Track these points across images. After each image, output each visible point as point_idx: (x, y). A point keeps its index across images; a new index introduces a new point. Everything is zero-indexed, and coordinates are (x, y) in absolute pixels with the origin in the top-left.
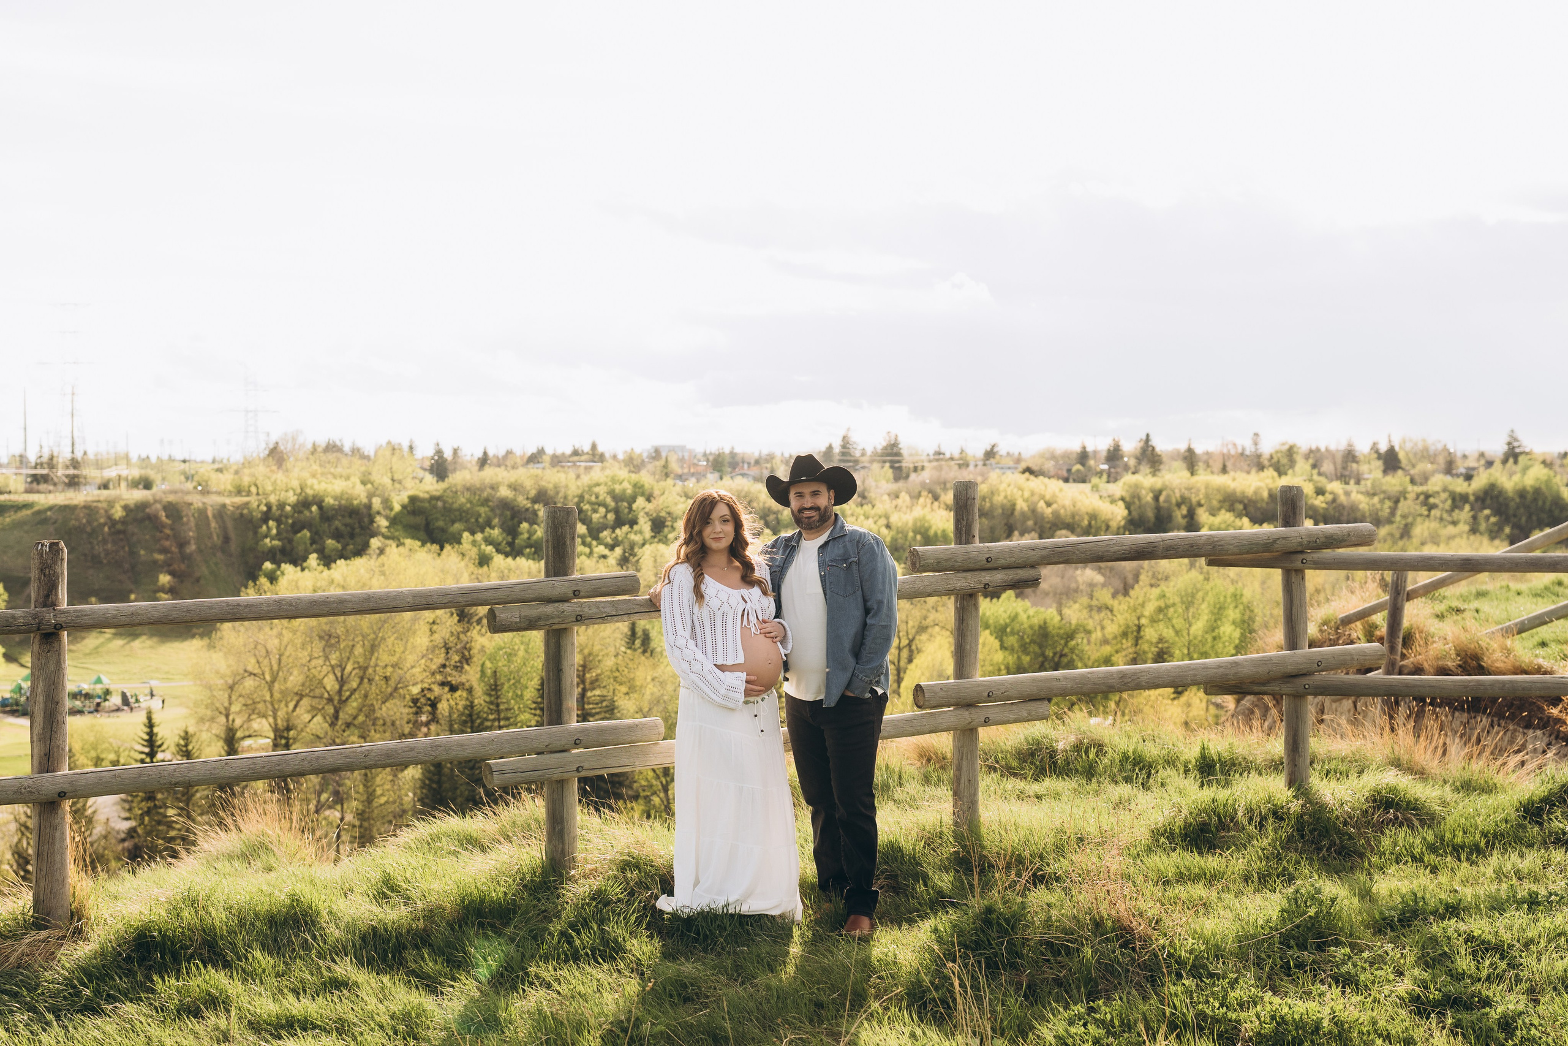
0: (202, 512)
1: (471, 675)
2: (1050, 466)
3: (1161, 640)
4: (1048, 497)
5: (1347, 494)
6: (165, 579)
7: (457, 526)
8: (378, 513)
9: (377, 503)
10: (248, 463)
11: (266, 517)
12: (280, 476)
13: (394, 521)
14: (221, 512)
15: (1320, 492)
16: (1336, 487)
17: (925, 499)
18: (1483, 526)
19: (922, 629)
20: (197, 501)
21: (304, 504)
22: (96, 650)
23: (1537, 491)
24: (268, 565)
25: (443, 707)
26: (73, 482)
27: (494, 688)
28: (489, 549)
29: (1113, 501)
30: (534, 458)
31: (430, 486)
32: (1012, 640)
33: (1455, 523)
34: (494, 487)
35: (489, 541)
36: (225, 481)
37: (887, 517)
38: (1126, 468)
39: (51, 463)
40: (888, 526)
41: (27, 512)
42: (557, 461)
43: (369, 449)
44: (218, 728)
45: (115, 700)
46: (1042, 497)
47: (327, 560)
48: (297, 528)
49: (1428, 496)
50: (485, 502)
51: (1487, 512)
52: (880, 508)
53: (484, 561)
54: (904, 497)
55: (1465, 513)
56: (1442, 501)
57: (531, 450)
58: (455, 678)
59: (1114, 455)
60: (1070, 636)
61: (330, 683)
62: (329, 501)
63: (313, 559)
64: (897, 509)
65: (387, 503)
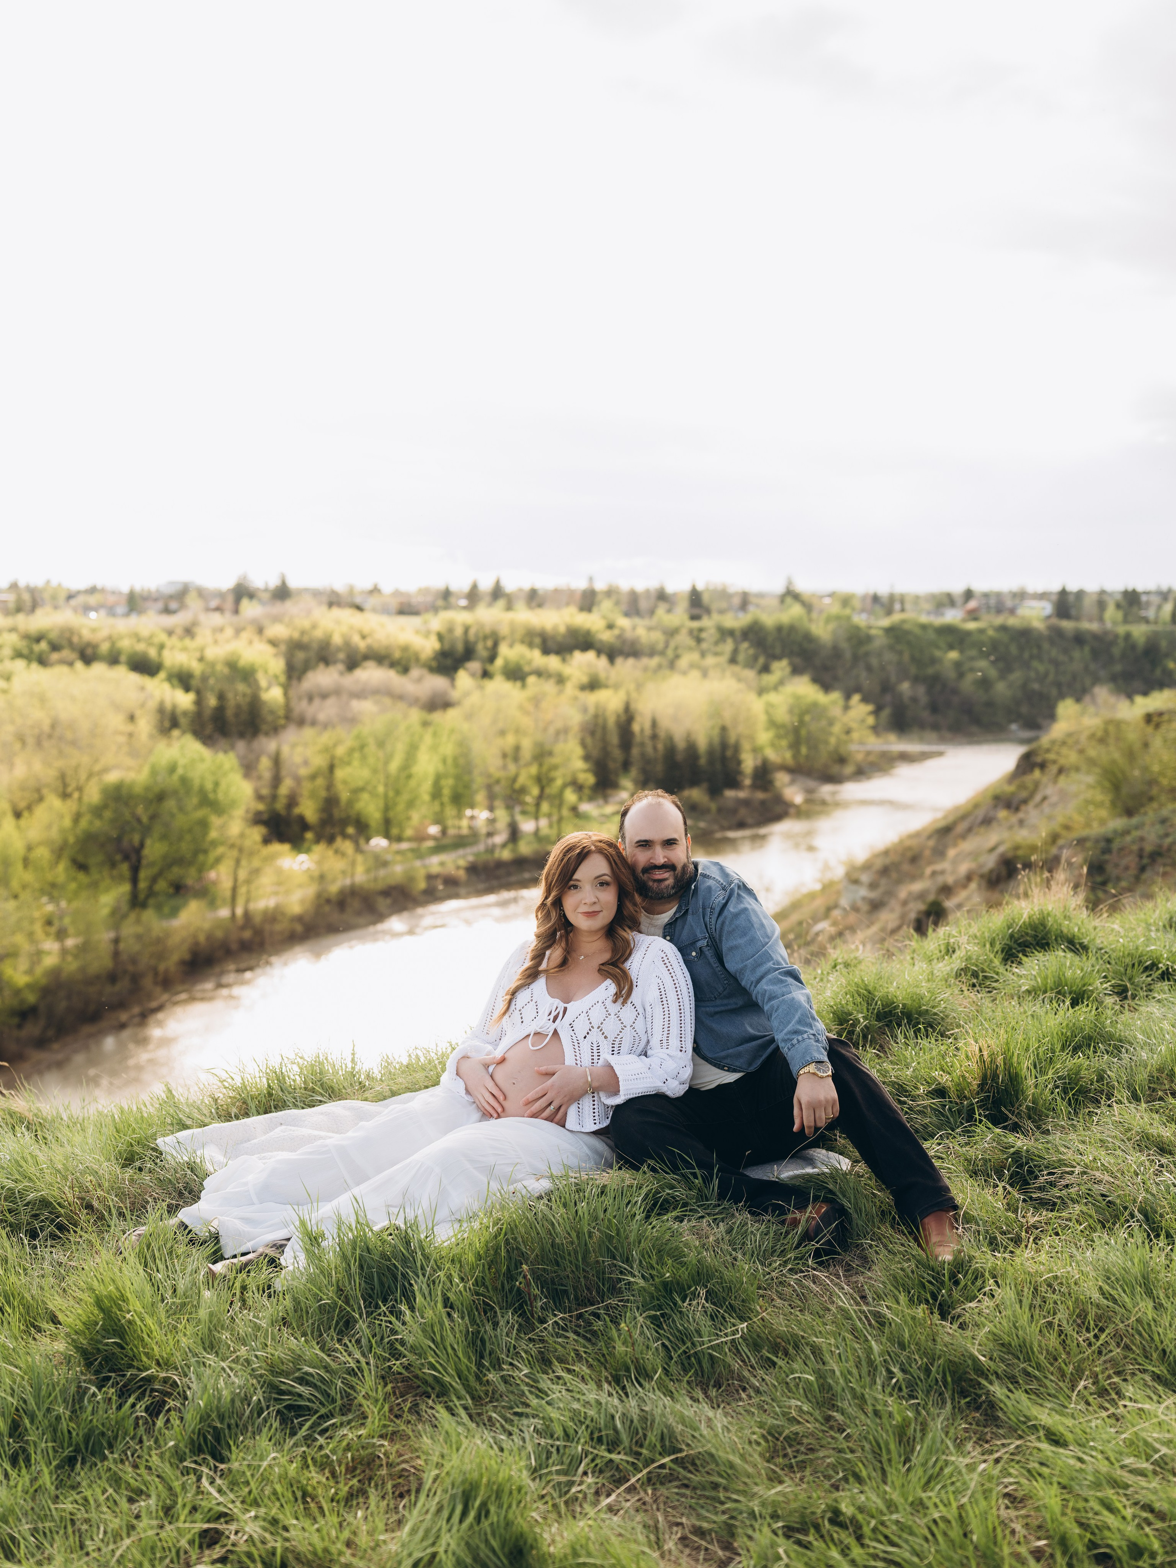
4: (366, 630)
5: (634, 628)
15: (610, 626)
16: (623, 622)
17: (247, 635)
18: (741, 657)
23: (792, 629)
29: (427, 634)
33: (716, 654)
37: (202, 650)
40: (201, 659)
46: (360, 631)
49: (701, 630)
51: (745, 645)
52: (199, 641)
54: (229, 632)
55: (728, 646)
56: (710, 635)
64: (216, 642)
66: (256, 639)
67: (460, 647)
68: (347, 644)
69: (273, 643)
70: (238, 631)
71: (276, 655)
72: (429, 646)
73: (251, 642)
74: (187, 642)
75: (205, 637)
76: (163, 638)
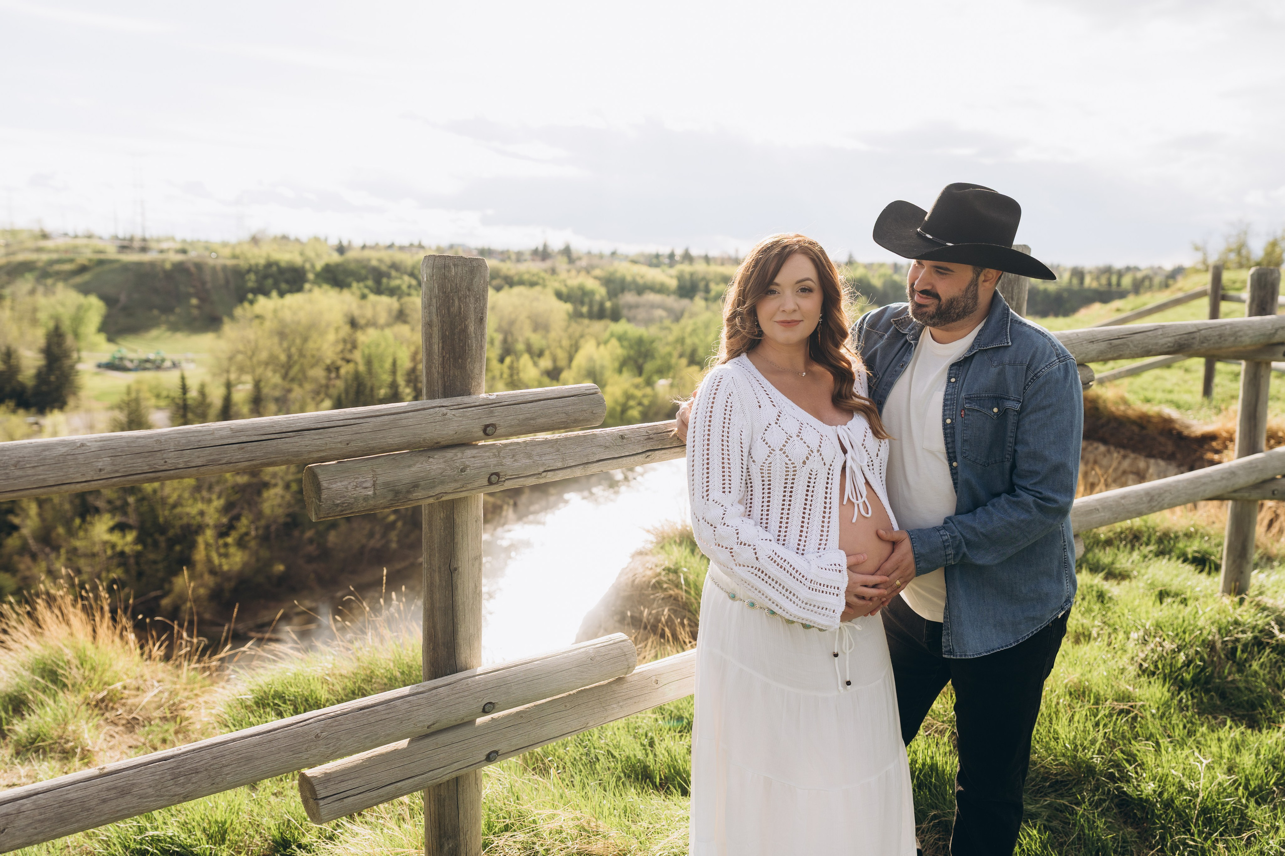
0: (214, 269)
1: (357, 356)
2: (642, 260)
3: (694, 344)
4: (642, 274)
6: (194, 301)
7: (350, 279)
8: (309, 271)
9: (308, 266)
10: (240, 244)
11: (249, 271)
12: (256, 251)
13: (318, 275)
14: (225, 268)
17: (583, 273)
19: (582, 336)
20: (211, 262)
21: (269, 265)
22: (157, 338)
24: (250, 296)
25: (343, 371)
26: (144, 250)
27: (369, 362)
28: (366, 291)
29: (671, 277)
30: (391, 246)
31: (335, 258)
32: (626, 343)
34: (369, 260)
35: (367, 287)
36: (227, 252)
37: (565, 281)
38: (677, 262)
39: (132, 239)
40: (566, 286)
42: (402, 248)
43: (304, 239)
44: (223, 380)
45: (168, 364)
46: (639, 275)
47: (282, 294)
48: (266, 277)
50: (364, 267)
52: (561, 277)
53: (364, 297)
54: (573, 273)
57: (388, 243)
58: (348, 356)
59: (672, 256)
60: (652, 342)
61: (283, 358)
62: (283, 264)
63: (274, 294)
65: (313, 266)
66: (588, 277)
67: (688, 284)
68: (634, 282)
69: (596, 278)
70: (579, 272)
71: (601, 285)
72: (673, 283)
73: (587, 279)
74: (555, 276)
75: (563, 275)
76: (543, 274)
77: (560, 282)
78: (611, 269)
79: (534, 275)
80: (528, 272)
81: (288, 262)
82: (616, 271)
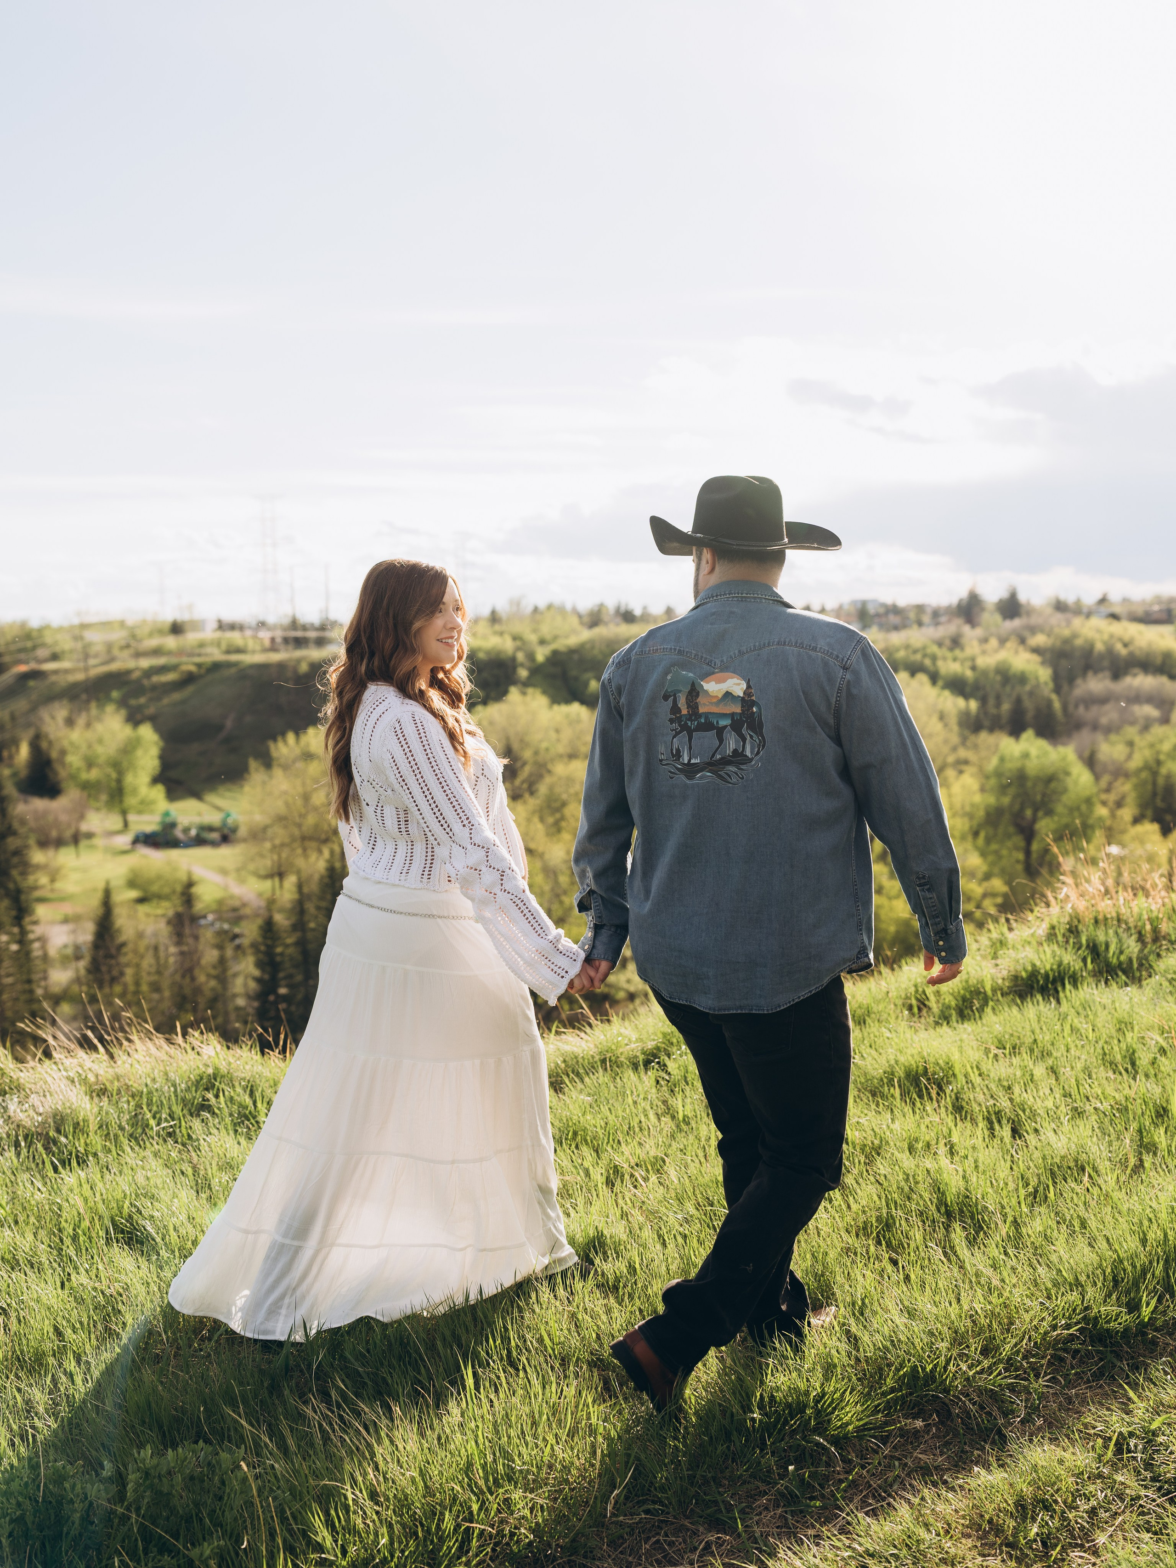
4: (1126, 638)
8: (522, 665)
9: (520, 656)
13: (536, 671)
17: (1011, 644)
37: (973, 659)
40: (974, 668)
41: (233, 670)
46: (1120, 640)
52: (967, 651)
64: (984, 652)
65: (531, 656)
66: (1021, 648)
68: (1110, 652)
69: (1036, 650)
71: (1043, 663)
73: (1016, 652)
74: (957, 652)
75: (972, 647)
76: (934, 649)
77: (963, 662)
78: (1066, 632)
79: (915, 652)
80: (907, 647)
81: (488, 652)
82: (1075, 636)
